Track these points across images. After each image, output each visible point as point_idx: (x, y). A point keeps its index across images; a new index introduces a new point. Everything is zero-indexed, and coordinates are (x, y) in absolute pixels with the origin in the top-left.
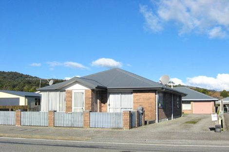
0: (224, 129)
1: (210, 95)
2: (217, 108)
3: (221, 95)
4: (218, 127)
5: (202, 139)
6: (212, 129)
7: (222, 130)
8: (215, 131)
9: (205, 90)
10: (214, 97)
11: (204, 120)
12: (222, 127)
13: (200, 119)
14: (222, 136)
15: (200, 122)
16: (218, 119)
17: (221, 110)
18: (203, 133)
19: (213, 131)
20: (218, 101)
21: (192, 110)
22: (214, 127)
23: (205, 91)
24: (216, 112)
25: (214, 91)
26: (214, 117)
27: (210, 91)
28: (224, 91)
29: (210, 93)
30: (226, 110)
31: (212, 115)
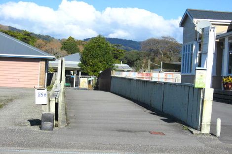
0: (60, 123)
1: (39, 47)
2: (50, 77)
3: (62, 48)
4: (46, 118)
5: (9, 145)
6: (34, 122)
7: (57, 126)
8: (41, 128)
9: (29, 34)
10: (47, 52)
11: (19, 101)
12: (57, 119)
13: (11, 100)
14: (55, 139)
16: (50, 101)
17: (58, 81)
18: (12, 131)
19: (36, 128)
20: (53, 60)
22: (39, 117)
23: (28, 38)
24: (48, 84)
25: (47, 39)
26: (41, 98)
27: (39, 37)
28: (71, 38)
29: (40, 41)
30: (69, 81)
31: (37, 92)
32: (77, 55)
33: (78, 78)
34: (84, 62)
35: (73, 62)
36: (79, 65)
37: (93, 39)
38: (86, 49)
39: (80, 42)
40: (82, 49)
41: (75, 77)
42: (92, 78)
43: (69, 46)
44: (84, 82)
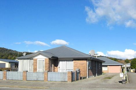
0: (127, 82)
1: (119, 62)
2: (123, 70)
3: (125, 62)
4: (123, 81)
5: (114, 88)
6: (120, 82)
7: (126, 83)
8: (122, 83)
11: (115, 76)
12: (126, 81)
13: (113, 76)
14: (126, 86)
15: (113, 78)
16: (124, 76)
17: (125, 71)
18: (115, 84)
19: (121, 83)
20: (123, 65)
21: (108, 71)
22: (121, 80)
23: (115, 60)
24: (122, 72)
25: (121, 60)
26: (121, 75)
27: (119, 59)
28: (127, 59)
29: (119, 60)
30: (128, 70)
31: (120, 74)
32: (129, 64)
33: (130, 70)
34: (131, 65)
35: (129, 65)
36: (130, 66)
37: (133, 59)
38: (132, 62)
39: (130, 60)
40: (130, 62)
41: (129, 69)
42: (134, 70)
43: (127, 61)
44: (132, 71)
